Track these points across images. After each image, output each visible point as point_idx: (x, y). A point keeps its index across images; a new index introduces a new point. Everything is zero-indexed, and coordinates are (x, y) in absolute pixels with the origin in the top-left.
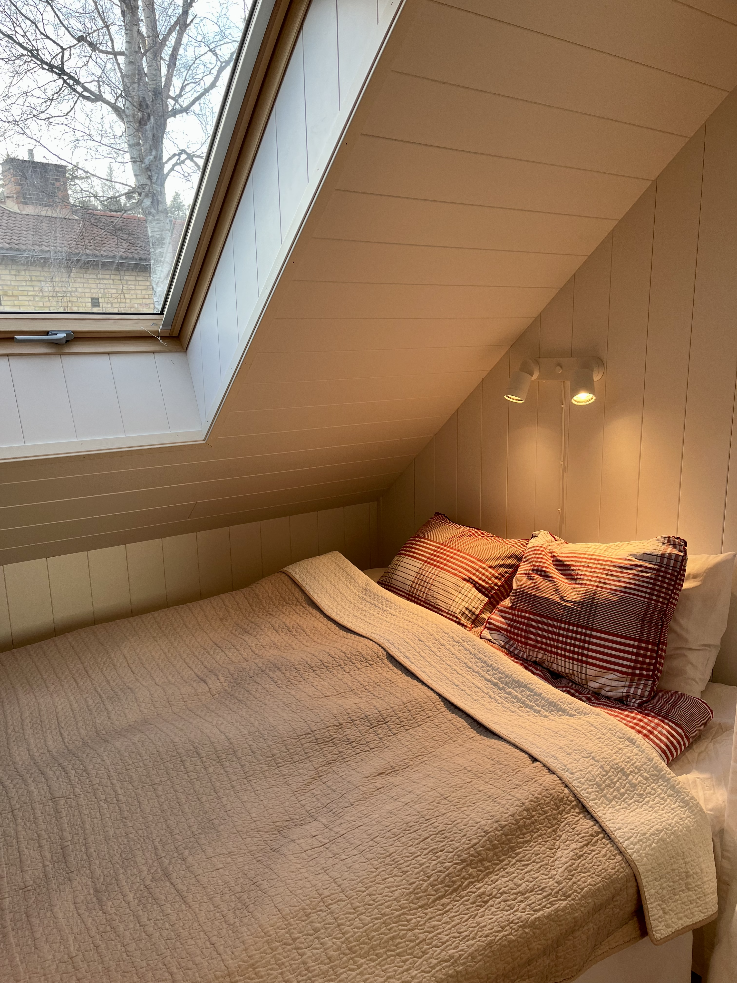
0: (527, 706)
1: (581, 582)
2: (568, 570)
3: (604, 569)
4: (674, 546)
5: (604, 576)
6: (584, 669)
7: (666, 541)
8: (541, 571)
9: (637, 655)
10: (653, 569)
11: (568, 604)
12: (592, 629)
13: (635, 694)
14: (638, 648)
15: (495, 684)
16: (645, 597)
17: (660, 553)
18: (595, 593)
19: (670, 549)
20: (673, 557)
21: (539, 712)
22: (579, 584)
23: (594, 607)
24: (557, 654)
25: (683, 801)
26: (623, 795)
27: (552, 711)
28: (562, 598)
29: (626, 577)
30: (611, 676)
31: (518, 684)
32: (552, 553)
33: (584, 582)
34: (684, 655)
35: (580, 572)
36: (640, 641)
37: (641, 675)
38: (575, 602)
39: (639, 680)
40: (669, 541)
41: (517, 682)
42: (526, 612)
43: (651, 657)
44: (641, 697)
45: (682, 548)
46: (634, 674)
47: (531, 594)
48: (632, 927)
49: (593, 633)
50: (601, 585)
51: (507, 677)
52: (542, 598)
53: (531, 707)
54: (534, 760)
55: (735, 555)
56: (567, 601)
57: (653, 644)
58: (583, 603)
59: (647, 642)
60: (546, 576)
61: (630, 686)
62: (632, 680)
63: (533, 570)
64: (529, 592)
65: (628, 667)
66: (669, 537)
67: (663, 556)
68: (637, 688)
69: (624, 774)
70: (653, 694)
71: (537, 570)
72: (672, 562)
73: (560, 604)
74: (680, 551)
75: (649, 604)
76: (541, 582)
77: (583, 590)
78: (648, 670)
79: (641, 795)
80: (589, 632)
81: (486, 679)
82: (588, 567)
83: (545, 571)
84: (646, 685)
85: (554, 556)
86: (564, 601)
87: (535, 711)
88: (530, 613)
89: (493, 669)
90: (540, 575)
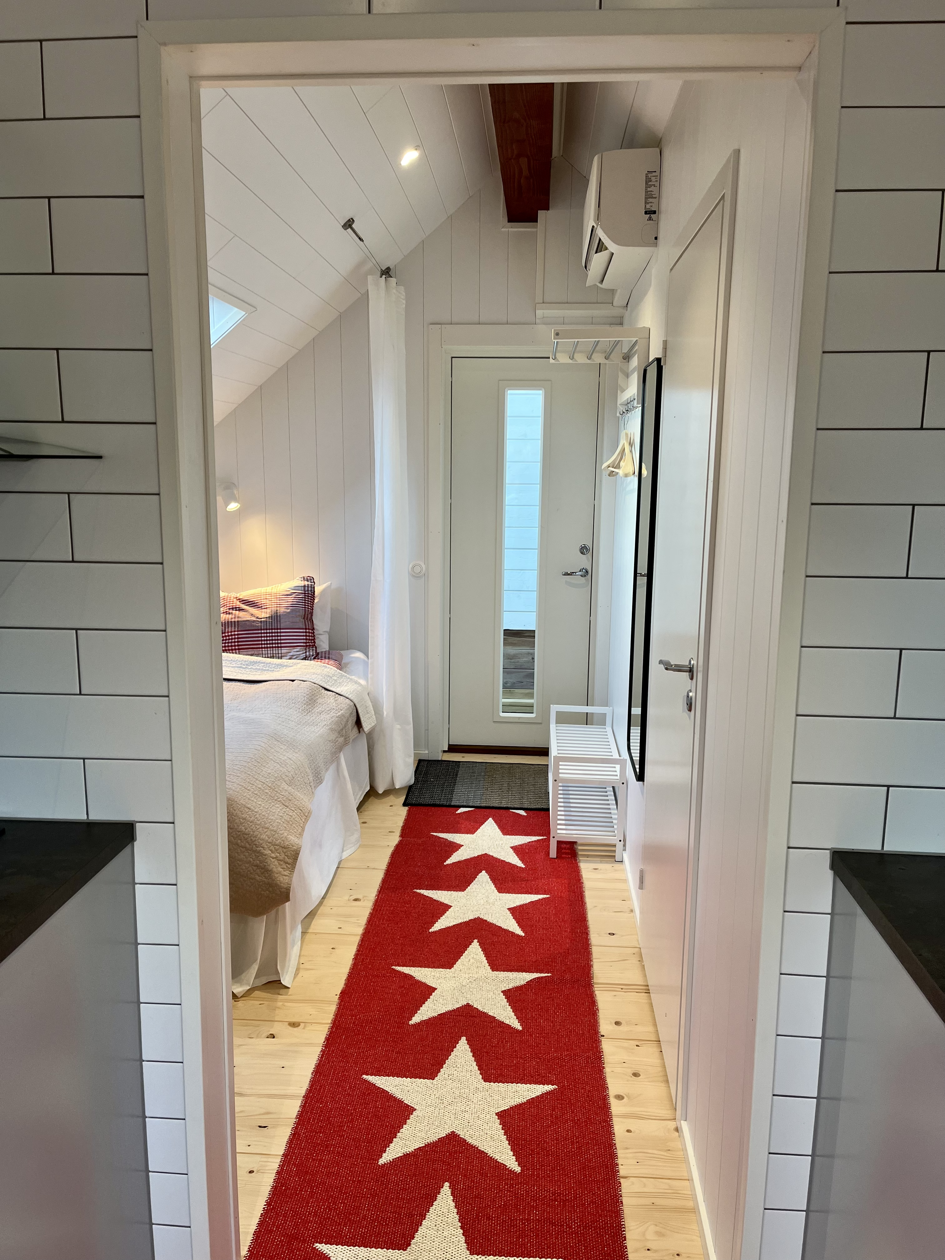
0: (265, 670)
1: (265, 607)
2: (254, 603)
3: (277, 598)
4: (307, 580)
5: (278, 601)
6: (280, 651)
7: (302, 579)
8: (236, 608)
9: (306, 636)
10: (302, 593)
11: (263, 620)
12: (280, 629)
13: (310, 655)
14: (306, 632)
15: (241, 667)
16: (303, 607)
17: (303, 585)
18: (277, 610)
19: (306, 583)
20: (310, 586)
21: (273, 670)
22: (264, 608)
23: (279, 617)
24: (262, 648)
25: (354, 682)
26: (334, 684)
27: (280, 668)
28: (257, 618)
29: (290, 599)
30: (295, 650)
31: (255, 663)
32: (236, 598)
33: (268, 607)
34: (318, 638)
35: (263, 603)
36: (306, 629)
37: (310, 646)
38: (266, 618)
39: (309, 648)
40: (304, 579)
41: (253, 661)
42: (235, 631)
43: (312, 636)
44: (313, 655)
45: (312, 581)
46: (307, 646)
47: (235, 622)
48: (356, 730)
49: (282, 631)
50: (278, 606)
51: (245, 662)
52: (243, 621)
53: (268, 670)
54: (293, 681)
55: (331, 583)
56: (261, 618)
57: (311, 630)
58: (272, 617)
59: (309, 629)
60: (240, 610)
61: (306, 652)
62: (306, 649)
63: (229, 609)
64: (233, 620)
65: (304, 643)
66: (304, 577)
67: (305, 586)
68: (309, 652)
69: (330, 677)
70: (317, 654)
71: (233, 609)
72: (310, 588)
73: (258, 621)
74: (311, 582)
75: (305, 610)
76: (239, 614)
77: (268, 611)
78: (312, 643)
79: (340, 683)
80: (279, 631)
81: (232, 667)
82: (266, 599)
83: (238, 608)
84: (313, 650)
85: (239, 599)
86: (259, 618)
87: (271, 671)
88: (238, 631)
89: (234, 661)
90: (236, 610)
